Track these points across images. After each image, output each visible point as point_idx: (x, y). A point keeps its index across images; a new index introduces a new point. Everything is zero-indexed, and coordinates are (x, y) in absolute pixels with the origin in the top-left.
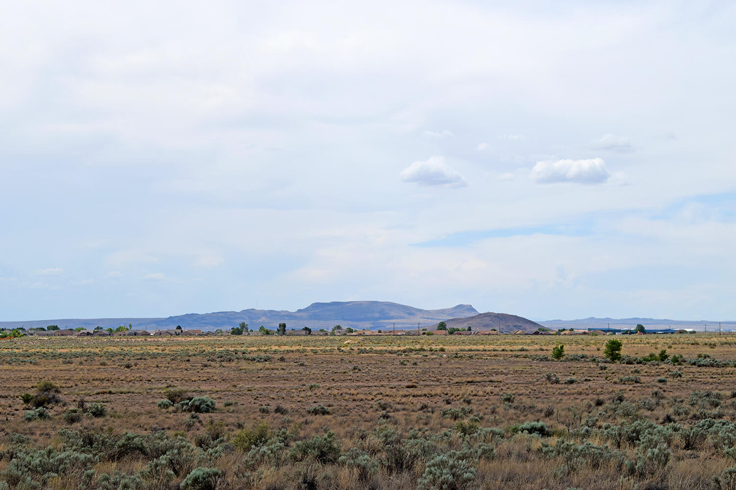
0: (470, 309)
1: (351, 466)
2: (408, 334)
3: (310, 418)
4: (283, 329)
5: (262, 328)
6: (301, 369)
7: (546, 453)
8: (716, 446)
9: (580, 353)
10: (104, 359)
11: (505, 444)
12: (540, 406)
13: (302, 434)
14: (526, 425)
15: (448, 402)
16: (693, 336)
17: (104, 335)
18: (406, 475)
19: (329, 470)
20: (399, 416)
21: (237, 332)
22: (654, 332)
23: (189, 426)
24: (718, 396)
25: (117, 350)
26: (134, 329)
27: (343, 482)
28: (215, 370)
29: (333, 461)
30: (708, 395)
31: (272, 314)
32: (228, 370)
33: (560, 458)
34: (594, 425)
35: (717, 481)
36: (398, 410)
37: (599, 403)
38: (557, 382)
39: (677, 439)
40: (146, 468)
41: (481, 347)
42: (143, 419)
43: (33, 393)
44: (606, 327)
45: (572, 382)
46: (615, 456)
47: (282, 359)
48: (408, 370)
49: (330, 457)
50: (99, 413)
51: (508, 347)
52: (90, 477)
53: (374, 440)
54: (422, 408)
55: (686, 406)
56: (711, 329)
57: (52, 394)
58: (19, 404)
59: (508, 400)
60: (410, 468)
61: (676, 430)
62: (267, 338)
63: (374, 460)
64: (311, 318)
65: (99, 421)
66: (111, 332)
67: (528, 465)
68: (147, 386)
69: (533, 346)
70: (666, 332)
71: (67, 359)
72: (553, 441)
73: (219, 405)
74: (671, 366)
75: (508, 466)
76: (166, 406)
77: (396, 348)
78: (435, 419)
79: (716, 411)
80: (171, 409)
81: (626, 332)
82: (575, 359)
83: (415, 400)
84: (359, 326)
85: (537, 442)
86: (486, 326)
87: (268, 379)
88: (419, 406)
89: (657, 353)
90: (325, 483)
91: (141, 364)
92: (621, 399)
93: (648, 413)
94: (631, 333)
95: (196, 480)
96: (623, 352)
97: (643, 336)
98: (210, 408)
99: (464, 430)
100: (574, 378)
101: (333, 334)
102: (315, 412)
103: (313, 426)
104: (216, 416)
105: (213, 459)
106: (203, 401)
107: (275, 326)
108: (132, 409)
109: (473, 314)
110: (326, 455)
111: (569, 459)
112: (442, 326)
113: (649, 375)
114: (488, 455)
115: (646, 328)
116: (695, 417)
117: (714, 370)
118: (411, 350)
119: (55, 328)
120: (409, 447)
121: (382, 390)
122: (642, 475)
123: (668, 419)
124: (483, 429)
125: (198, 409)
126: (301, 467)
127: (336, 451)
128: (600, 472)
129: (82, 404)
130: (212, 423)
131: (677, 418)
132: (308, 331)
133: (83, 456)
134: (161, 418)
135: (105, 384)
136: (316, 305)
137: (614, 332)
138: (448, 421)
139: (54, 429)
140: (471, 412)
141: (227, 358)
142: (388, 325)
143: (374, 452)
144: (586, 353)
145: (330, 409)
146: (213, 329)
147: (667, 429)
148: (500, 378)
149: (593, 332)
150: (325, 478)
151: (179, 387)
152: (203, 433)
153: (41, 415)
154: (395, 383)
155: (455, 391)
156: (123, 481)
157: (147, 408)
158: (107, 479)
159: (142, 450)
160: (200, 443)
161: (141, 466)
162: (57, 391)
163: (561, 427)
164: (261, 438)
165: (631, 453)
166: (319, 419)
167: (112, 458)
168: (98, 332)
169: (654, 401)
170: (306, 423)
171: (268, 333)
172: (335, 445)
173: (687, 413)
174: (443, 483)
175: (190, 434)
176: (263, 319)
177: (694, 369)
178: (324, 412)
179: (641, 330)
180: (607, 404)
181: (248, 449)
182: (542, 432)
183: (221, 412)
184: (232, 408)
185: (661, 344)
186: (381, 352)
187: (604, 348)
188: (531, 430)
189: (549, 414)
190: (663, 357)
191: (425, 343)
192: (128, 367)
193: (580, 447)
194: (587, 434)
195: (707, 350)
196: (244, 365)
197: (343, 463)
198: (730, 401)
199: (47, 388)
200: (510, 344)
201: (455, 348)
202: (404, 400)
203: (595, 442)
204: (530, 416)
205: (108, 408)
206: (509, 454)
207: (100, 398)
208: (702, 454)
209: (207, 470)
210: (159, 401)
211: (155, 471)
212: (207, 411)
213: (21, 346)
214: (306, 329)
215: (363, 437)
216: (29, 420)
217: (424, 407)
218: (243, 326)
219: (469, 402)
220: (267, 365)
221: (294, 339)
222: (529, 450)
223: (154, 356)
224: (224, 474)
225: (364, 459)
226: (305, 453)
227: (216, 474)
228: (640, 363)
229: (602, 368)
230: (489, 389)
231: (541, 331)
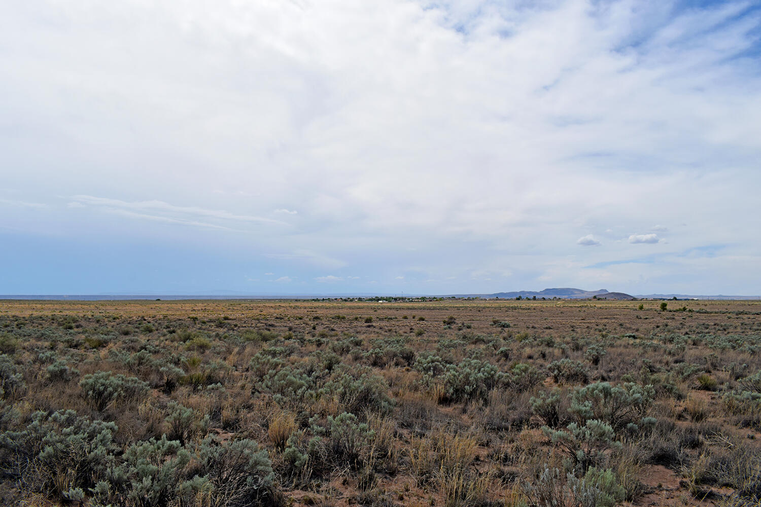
0: (606, 291)
1: (559, 349)
2: (582, 300)
3: (545, 330)
4: (534, 298)
5: (527, 298)
6: (541, 313)
7: (635, 345)
8: (706, 344)
9: (650, 308)
10: (471, 308)
11: (619, 342)
12: (634, 328)
13: (541, 336)
14: (627, 335)
15: (597, 325)
16: (697, 302)
17: (471, 300)
18: (580, 353)
19: (551, 349)
20: (578, 330)
21: (518, 299)
22: (681, 300)
23: (501, 332)
24: (708, 325)
25: (475, 305)
26: (481, 298)
27: (556, 354)
28: (510, 313)
29: (552, 346)
30: (703, 324)
31: (530, 293)
32: (515, 313)
33: (641, 348)
34: (655, 335)
35: (705, 358)
36: (578, 328)
37: (658, 327)
38: (641, 318)
39: (690, 341)
40: (484, 347)
41: (610, 305)
42: (484, 330)
43: (447, 320)
44: (660, 298)
45: (646, 319)
46: (663, 347)
47: (534, 309)
48: (581, 314)
49: (551, 344)
50: (469, 327)
51: (621, 306)
52: (465, 349)
53: (568, 339)
54: (587, 327)
55: (694, 328)
56: (705, 299)
57: (453, 320)
58: (442, 323)
59: (621, 325)
60: (581, 349)
61: (689, 338)
62: (529, 301)
63: (567, 346)
64: (546, 294)
65: (469, 330)
66: (473, 299)
67: (628, 350)
68: (486, 318)
69: (631, 305)
70: (686, 300)
71: (458, 308)
72: (638, 341)
73: (511, 325)
74: (688, 313)
75: (620, 350)
76: (493, 325)
77: (577, 305)
78: (592, 331)
79: (707, 331)
80: (494, 326)
81: (669, 300)
82: (648, 310)
83: (584, 324)
84: (563, 297)
85: (631, 341)
86: (612, 297)
87: (529, 316)
88: (586, 327)
89: (682, 308)
90: (549, 354)
91: (484, 310)
92: (667, 325)
93: (678, 331)
94: (671, 300)
95: (502, 352)
96: (668, 307)
97: (676, 301)
98: (508, 326)
99: (603, 336)
100: (647, 317)
101: (553, 300)
102: (547, 328)
103: (546, 333)
104: (510, 329)
105: (508, 345)
106: (506, 324)
107: (532, 297)
108: (481, 326)
109: (607, 293)
110: (550, 344)
111: (644, 348)
112: (595, 297)
113: (679, 317)
114: (612, 346)
115: (677, 298)
116: (698, 333)
117: (706, 315)
118: (583, 306)
119: (454, 297)
120: (581, 342)
121: (572, 320)
122: (674, 355)
123: (687, 333)
124: (611, 336)
125: (504, 326)
126: (540, 348)
127: (554, 343)
128: (657, 353)
129: (463, 324)
130: (509, 331)
131: (690, 333)
132: (544, 299)
133: (462, 342)
134: (491, 329)
135: (472, 317)
136: (547, 290)
137: (664, 299)
138: (597, 332)
139: (454, 332)
140: (606, 329)
141: (515, 308)
142: (574, 297)
143: (568, 343)
144: (652, 308)
145: (552, 327)
146: (510, 298)
147: (686, 337)
148: (618, 316)
149: (655, 300)
150: (549, 352)
151: (497, 319)
152: (505, 335)
153: (449, 327)
154: (576, 318)
155: (600, 321)
156: (476, 351)
157: (486, 326)
158: (471, 351)
159: (483, 341)
160: (505, 339)
161: (483, 346)
162: (455, 319)
163: (642, 336)
164: (526, 337)
165: (670, 346)
166: (548, 331)
167: (473, 343)
168: (469, 299)
169: (680, 326)
170: (543, 332)
171: (529, 299)
172: (553, 340)
173: (694, 331)
174: (593, 355)
175: (501, 335)
176: (527, 294)
177: (698, 314)
178: (550, 328)
179: (675, 299)
180: (661, 327)
181: (521, 341)
182: (634, 337)
183: (512, 328)
184: (516, 326)
185: (684, 304)
186: (571, 307)
187: (660, 306)
188: (630, 337)
189: (637, 330)
190: (684, 309)
191: (588, 304)
192: (479, 311)
193: (649, 344)
194: (652, 339)
195: (703, 307)
196: (520, 311)
197: (556, 347)
198: (713, 327)
199: (451, 318)
200: (622, 304)
201: (600, 306)
202: (580, 324)
203: (655, 342)
204: (629, 331)
205: (472, 325)
206: (621, 345)
207: (469, 322)
208: (700, 347)
209: (506, 348)
210: (490, 323)
211: (487, 349)
212: (507, 327)
213: (442, 304)
214: (543, 298)
215: (564, 338)
216: (445, 329)
217: (588, 327)
218: (520, 297)
219: (605, 326)
220: (529, 311)
221: (538, 301)
222: (628, 344)
223: (488, 307)
224: (512, 350)
225: (564, 346)
226: (542, 343)
227: (509, 350)
228: (675, 311)
229: (659, 313)
230: (613, 321)
231: (634, 299)
